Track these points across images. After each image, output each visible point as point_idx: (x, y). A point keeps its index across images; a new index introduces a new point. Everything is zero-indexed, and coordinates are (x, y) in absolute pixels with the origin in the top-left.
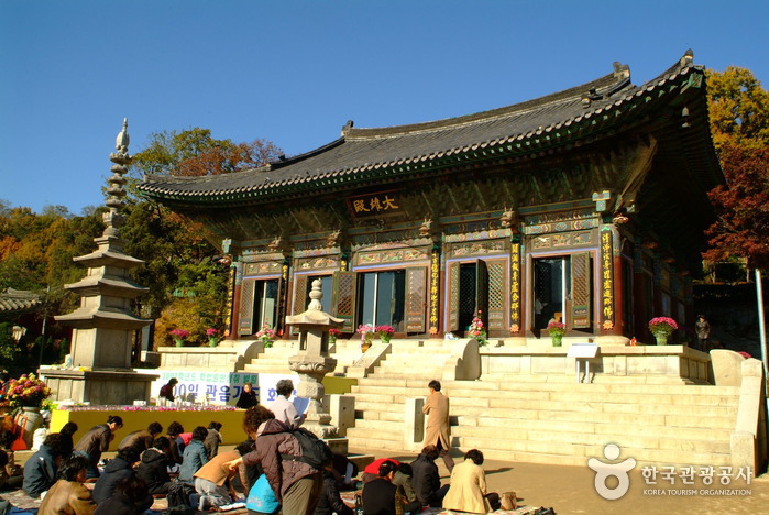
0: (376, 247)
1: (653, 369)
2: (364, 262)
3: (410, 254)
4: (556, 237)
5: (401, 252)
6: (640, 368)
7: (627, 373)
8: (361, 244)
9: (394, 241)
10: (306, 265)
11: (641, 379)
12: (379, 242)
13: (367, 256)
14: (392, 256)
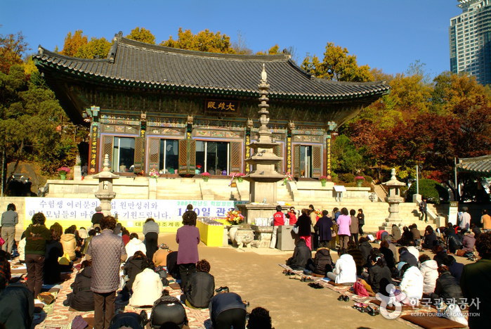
0: (209, 128)
1: (360, 196)
2: (200, 135)
3: (229, 134)
4: (305, 137)
5: (224, 132)
6: (355, 196)
7: (351, 198)
8: (198, 124)
9: (220, 126)
10: (155, 132)
11: (356, 200)
12: (210, 125)
13: (201, 132)
14: (219, 134)
